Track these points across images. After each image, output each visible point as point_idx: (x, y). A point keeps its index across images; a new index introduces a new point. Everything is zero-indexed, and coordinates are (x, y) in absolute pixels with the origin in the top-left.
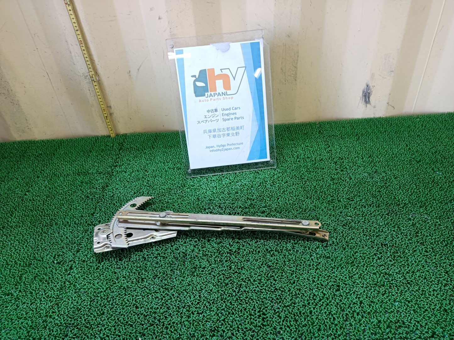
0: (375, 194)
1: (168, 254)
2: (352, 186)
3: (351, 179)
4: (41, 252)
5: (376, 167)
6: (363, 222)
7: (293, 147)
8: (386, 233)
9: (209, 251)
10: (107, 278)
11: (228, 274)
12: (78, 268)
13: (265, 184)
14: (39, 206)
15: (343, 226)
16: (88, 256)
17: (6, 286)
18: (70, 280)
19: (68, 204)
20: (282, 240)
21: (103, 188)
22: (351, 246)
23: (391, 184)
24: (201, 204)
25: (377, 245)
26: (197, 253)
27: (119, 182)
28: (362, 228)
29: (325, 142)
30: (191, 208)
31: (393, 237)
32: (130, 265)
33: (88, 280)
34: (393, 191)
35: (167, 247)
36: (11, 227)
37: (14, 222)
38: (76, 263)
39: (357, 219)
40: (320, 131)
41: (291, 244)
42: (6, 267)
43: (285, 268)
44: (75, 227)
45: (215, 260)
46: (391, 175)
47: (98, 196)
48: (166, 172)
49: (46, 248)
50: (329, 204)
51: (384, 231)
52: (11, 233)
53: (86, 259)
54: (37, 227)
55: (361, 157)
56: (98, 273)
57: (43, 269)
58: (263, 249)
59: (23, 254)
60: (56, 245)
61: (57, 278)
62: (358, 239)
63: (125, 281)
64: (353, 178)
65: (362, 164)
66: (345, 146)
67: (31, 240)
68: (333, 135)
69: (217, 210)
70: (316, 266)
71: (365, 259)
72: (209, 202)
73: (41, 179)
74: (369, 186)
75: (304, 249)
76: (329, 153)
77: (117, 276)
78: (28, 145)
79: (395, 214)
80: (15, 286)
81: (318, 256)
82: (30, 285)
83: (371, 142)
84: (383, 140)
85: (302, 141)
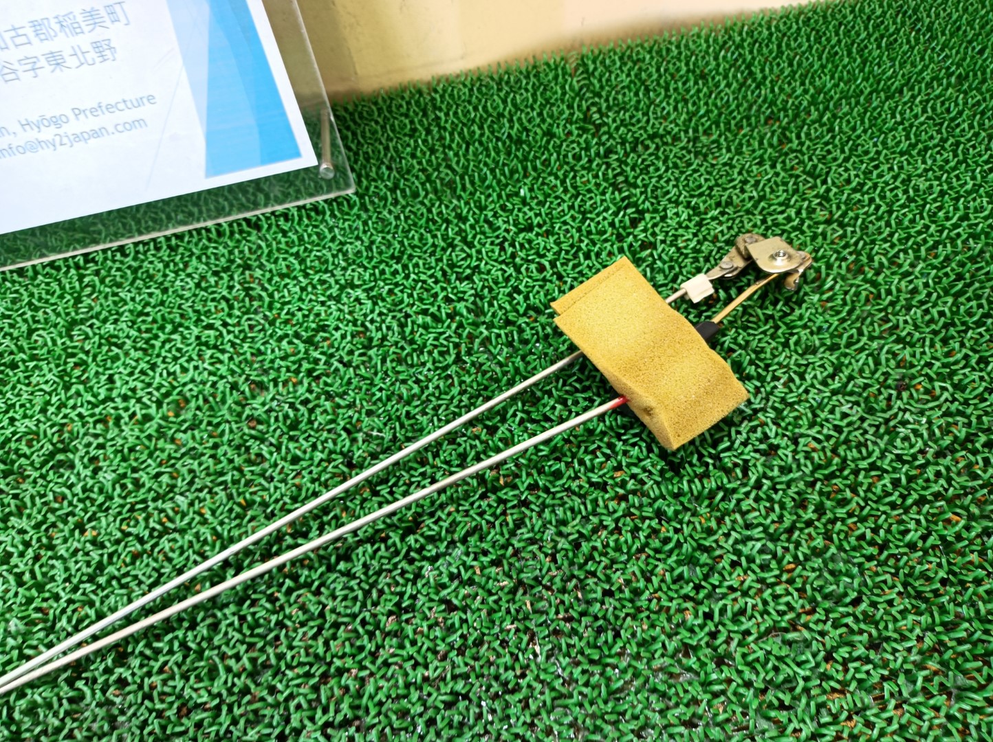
29: (615, 187)
40: (587, 118)
66: (718, 204)
83: (846, 160)
84: (904, 145)
85: (499, 196)
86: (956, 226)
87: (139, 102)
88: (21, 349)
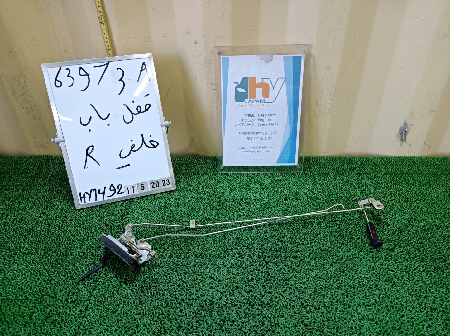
0: (417, 246)
1: (193, 301)
2: (391, 234)
3: (389, 225)
4: (55, 287)
5: (415, 213)
6: (407, 278)
7: (323, 184)
8: (434, 294)
9: (238, 301)
10: (125, 324)
11: (260, 331)
12: (94, 310)
13: (295, 224)
14: (54, 231)
15: (385, 282)
16: (106, 296)
17: (14, 326)
18: (85, 325)
19: (86, 231)
20: (319, 294)
21: (122, 215)
22: (396, 307)
23: (434, 235)
24: (228, 243)
25: (425, 309)
26: (225, 302)
27: (139, 210)
28: (406, 286)
29: (357, 180)
30: (217, 247)
31: (442, 300)
32: (151, 311)
33: (105, 326)
34: (436, 244)
35: (192, 291)
36: (24, 254)
37: (27, 249)
38: (91, 304)
39: (400, 274)
40: (351, 168)
41: (329, 300)
42: (15, 302)
43: (324, 329)
44: (92, 259)
45: (245, 313)
46: (433, 224)
47: (117, 225)
48: (190, 202)
49: (60, 282)
50: (367, 254)
51: (431, 291)
52: (23, 261)
53: (104, 299)
54: (51, 257)
55: (398, 201)
56: (116, 318)
57: (56, 307)
58: (298, 303)
59: (34, 288)
60: (71, 279)
61: (71, 321)
62: (403, 299)
63: (147, 332)
64: (392, 225)
65: (399, 209)
66: (379, 187)
67: (44, 271)
68: (365, 173)
69: (246, 251)
70: (358, 330)
71: (413, 325)
72: (235, 241)
73: (57, 200)
74: (409, 235)
75: (344, 307)
76: (362, 193)
77: (137, 323)
78: (45, 161)
79: (441, 271)
80: (24, 327)
81: (361, 317)
82: (40, 327)
83: (407, 184)
84: (419, 183)
85: (333, 178)
86: (429, 198)
87: (271, 148)
88: (237, 186)
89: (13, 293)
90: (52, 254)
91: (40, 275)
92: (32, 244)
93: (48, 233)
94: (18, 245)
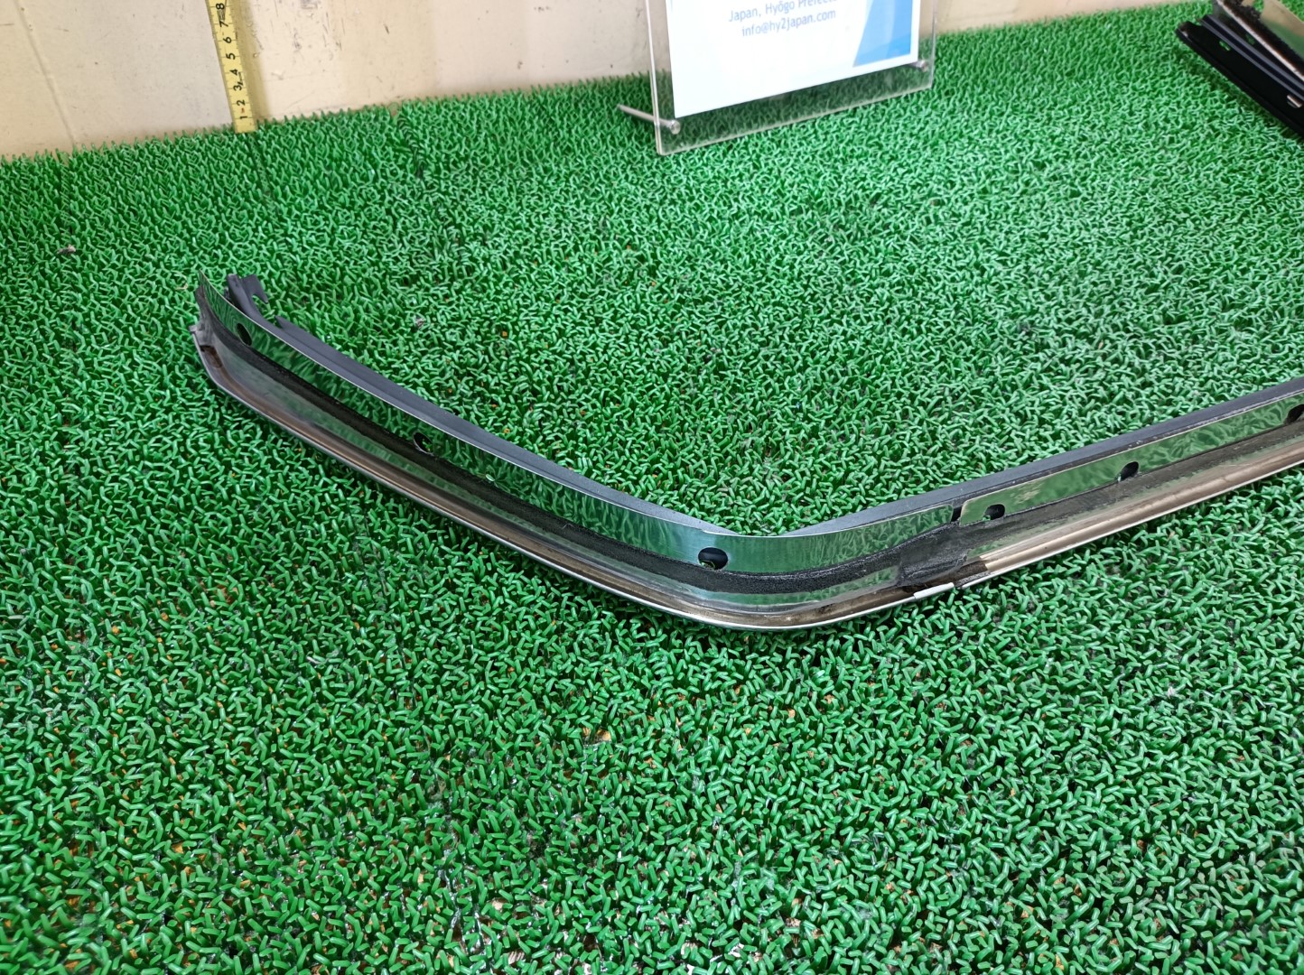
89: (241, 809)
90: (293, 572)
91: (316, 683)
92: (140, 565)
93: (178, 492)
94: (58, 592)
